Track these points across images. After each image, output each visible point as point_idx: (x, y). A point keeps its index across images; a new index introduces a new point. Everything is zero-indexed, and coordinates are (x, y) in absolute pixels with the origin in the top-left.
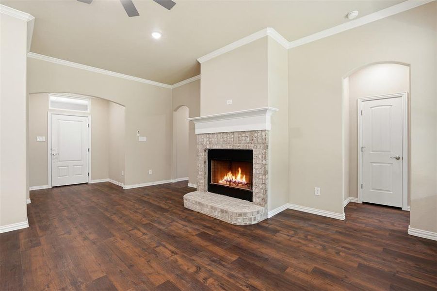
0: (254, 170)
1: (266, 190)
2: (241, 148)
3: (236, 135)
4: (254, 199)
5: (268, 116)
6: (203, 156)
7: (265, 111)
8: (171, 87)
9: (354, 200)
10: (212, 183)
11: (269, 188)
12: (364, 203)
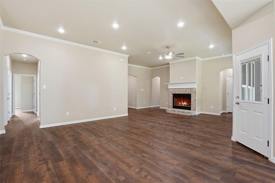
0: (191, 100)
1: (195, 106)
2: (187, 93)
3: (185, 89)
4: (191, 109)
5: (196, 84)
6: (171, 96)
7: (195, 82)
8: (151, 69)
9: (225, 112)
10: (174, 105)
11: (196, 105)
12: (228, 113)
